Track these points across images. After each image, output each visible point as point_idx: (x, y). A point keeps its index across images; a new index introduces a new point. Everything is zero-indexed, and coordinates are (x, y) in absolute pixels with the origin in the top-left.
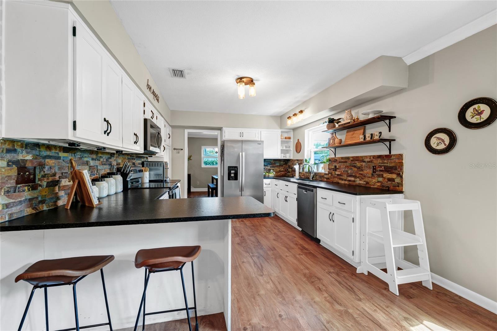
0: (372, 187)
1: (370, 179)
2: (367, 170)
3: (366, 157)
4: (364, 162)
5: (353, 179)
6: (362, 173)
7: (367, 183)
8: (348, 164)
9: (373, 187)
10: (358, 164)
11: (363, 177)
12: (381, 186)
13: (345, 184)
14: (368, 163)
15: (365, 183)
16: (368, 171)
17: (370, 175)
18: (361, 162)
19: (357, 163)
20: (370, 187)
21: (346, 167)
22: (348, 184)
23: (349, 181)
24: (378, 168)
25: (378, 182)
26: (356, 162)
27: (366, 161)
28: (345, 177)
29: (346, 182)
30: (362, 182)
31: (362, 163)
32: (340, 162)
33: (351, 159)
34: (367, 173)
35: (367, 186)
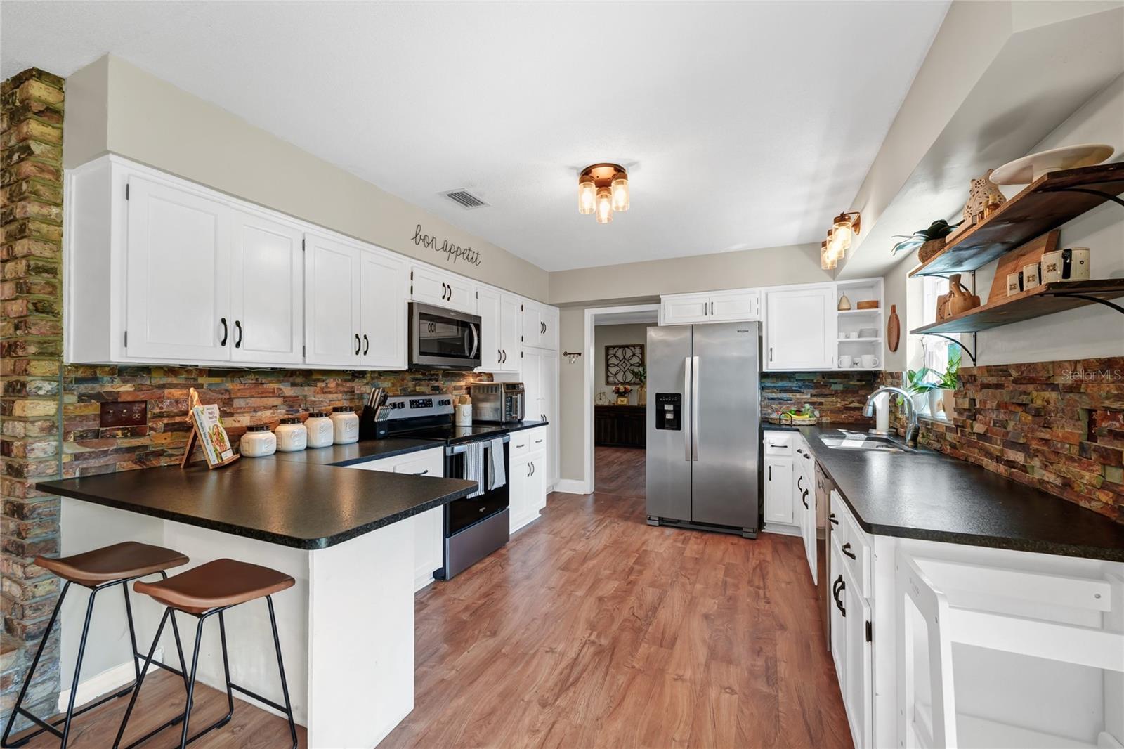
0: (1082, 504)
1: (1074, 469)
2: (1063, 427)
3: (1058, 365)
4: (1054, 387)
5: (1019, 457)
6: (1047, 437)
7: (1067, 484)
8: (1004, 395)
9: (1087, 505)
10: (1039, 397)
11: (1052, 457)
12: (1113, 509)
13: (997, 475)
14: (1068, 396)
15: (1059, 482)
16: (1069, 431)
17: (1075, 450)
18: (1044, 387)
19: (1034, 394)
20: (1077, 506)
21: (999, 407)
22: (1006, 475)
23: (1011, 464)
24: (1105, 418)
25: (1105, 486)
26: (1030, 387)
27: (1061, 386)
28: (995, 448)
29: (1002, 469)
30: (1049, 477)
31: (1047, 394)
32: (985, 386)
33: (1015, 374)
34: (1065, 440)
35: (1067, 496)
